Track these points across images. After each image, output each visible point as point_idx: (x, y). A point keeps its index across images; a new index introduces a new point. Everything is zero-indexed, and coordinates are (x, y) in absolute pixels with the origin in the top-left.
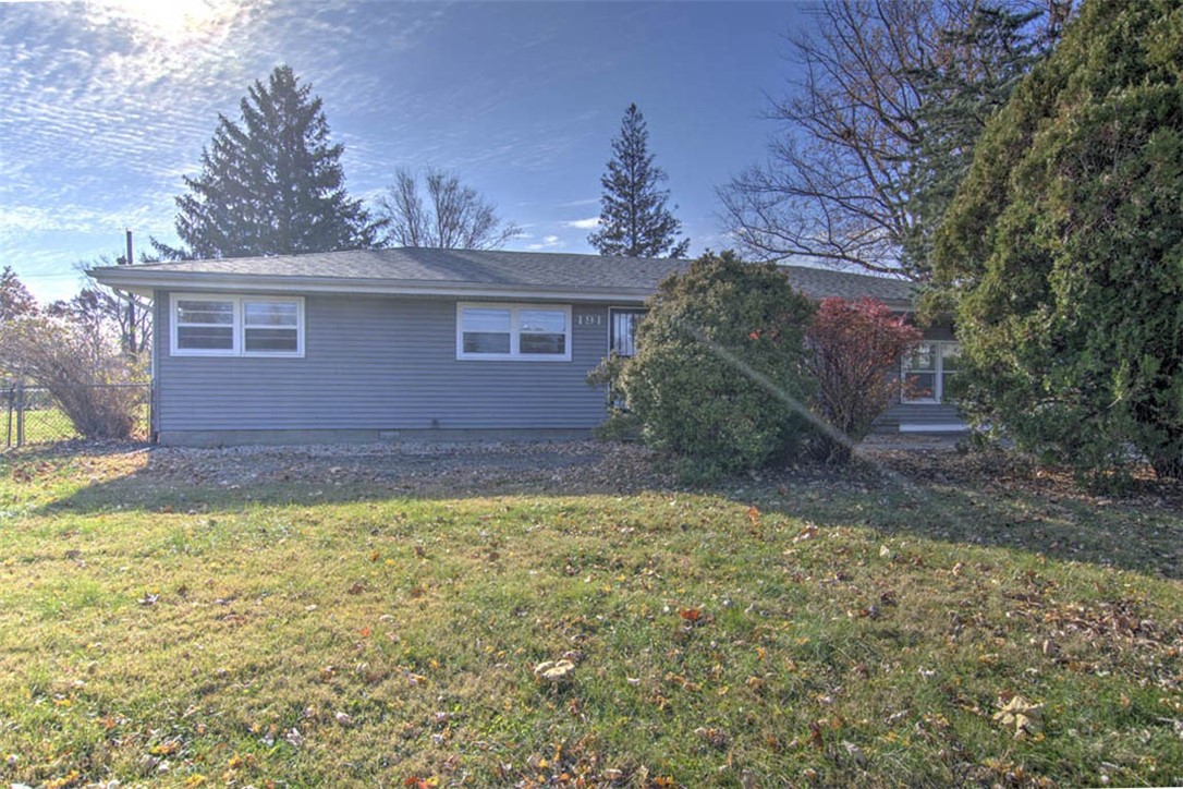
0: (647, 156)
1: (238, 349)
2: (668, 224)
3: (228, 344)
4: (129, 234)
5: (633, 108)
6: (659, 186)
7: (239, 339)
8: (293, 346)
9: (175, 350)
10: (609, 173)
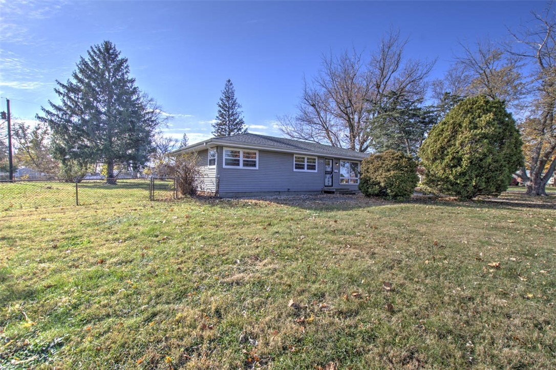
0: (235, 98)
1: (241, 166)
2: (242, 122)
3: (238, 165)
4: (8, 101)
5: (229, 81)
6: (239, 110)
7: (241, 163)
8: (255, 165)
9: (224, 166)
10: (220, 102)
